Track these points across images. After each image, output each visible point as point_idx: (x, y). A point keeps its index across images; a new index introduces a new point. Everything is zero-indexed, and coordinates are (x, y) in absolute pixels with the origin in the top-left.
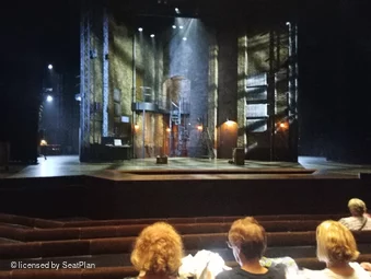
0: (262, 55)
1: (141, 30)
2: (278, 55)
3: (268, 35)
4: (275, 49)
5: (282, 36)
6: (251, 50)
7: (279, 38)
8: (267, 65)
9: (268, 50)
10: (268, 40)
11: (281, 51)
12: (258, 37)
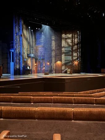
0: (69, 41)
1: (29, 27)
2: (74, 41)
3: (71, 35)
4: (73, 39)
5: (76, 35)
6: (66, 39)
7: (74, 36)
8: (71, 44)
9: (71, 39)
10: (71, 36)
11: (75, 40)
12: (68, 35)
